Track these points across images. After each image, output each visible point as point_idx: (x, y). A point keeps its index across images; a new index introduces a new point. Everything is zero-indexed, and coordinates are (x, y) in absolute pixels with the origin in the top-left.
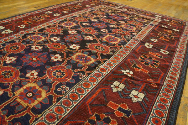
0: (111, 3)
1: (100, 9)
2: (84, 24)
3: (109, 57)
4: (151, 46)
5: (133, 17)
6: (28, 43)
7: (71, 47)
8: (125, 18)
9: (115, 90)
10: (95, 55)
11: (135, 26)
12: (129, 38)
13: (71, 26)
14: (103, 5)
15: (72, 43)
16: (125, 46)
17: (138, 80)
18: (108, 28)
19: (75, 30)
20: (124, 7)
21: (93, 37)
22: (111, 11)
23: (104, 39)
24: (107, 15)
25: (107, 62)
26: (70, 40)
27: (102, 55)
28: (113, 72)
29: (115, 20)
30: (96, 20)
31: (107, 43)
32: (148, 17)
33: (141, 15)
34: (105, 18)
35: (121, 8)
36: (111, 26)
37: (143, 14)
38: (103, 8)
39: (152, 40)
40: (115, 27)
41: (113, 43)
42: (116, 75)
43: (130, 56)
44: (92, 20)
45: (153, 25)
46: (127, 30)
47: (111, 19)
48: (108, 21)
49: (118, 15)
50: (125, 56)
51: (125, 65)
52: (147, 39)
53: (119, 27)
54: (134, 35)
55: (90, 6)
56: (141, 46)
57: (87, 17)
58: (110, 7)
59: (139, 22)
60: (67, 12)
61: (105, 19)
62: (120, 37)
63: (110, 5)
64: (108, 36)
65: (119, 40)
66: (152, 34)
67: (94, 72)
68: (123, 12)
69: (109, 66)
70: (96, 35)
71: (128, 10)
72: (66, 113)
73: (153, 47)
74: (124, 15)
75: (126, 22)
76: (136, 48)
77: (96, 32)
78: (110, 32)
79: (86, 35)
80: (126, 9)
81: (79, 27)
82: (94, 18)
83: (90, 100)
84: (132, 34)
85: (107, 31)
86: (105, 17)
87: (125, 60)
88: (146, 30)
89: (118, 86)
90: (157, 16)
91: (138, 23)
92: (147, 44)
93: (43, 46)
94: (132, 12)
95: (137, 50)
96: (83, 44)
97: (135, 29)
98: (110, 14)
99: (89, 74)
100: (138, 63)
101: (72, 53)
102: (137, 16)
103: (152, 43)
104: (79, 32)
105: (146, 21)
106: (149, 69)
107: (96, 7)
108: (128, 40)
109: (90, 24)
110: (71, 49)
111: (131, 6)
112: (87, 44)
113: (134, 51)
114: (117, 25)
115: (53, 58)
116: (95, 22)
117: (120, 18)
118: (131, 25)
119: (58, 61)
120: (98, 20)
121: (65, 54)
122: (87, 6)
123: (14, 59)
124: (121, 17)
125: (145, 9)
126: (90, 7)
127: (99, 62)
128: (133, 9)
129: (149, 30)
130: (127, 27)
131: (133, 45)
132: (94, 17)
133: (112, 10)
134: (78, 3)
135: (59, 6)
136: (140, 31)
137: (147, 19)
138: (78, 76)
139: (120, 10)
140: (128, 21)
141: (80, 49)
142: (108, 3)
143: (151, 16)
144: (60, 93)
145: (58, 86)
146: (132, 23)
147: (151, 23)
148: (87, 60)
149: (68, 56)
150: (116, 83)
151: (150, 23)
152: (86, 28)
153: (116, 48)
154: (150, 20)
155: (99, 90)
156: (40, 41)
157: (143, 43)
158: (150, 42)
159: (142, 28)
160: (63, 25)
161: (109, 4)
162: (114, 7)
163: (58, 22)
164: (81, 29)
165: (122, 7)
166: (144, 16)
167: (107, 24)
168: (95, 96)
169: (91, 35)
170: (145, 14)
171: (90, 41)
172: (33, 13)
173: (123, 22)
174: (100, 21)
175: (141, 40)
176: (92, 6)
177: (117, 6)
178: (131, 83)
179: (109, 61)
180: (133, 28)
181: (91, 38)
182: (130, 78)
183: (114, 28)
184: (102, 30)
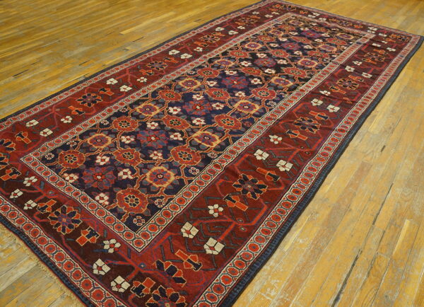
0: (301, 9)
1: (286, 21)
2: (272, 45)
3: (306, 80)
4: (353, 69)
5: (334, 33)
6: (218, 68)
7: (267, 71)
8: (323, 35)
9: (314, 104)
10: (293, 79)
11: (336, 46)
12: (328, 61)
13: (257, 48)
14: (289, 14)
15: (267, 68)
16: (323, 69)
17: (335, 99)
18: (302, 49)
19: (265, 53)
20: (322, 16)
21: (287, 61)
22: (303, 24)
23: (299, 63)
24: (298, 30)
25: (305, 85)
26: (262, 64)
27: (299, 79)
28: (312, 92)
29: (310, 38)
30: (285, 40)
31: (303, 67)
32: (356, 31)
33: (347, 29)
34: (296, 35)
35: (317, 18)
36: (305, 47)
37: (350, 27)
38: (291, 19)
39: (355, 63)
40: (311, 48)
41: (309, 67)
42: (315, 94)
43: (328, 80)
44: (281, 39)
45: (360, 44)
46: (325, 51)
47: (305, 36)
48: (301, 40)
49: (313, 31)
50: (323, 79)
51: (323, 86)
52: (349, 62)
53: (316, 48)
54: (334, 58)
55: (271, 16)
56: (341, 70)
57: (272, 35)
58: (300, 16)
59: (342, 39)
60: (244, 28)
61: (297, 38)
62: (317, 60)
63: (301, 12)
64: (303, 59)
65: (316, 63)
66: (356, 56)
67: (294, 93)
68: (320, 25)
69: (308, 88)
70: (290, 59)
71: (327, 20)
72: (279, 116)
73: (354, 71)
74: (322, 29)
75: (324, 40)
76: (336, 71)
77: (289, 55)
78: (305, 54)
79: (279, 59)
80: (325, 19)
81: (267, 49)
82: (283, 37)
83: (295, 110)
84: (331, 57)
85: (301, 53)
86: (296, 33)
87: (323, 83)
88: (350, 51)
89: (316, 102)
90: (371, 28)
91: (341, 42)
92: (348, 68)
93: (237, 71)
94: (333, 25)
95: (336, 74)
96: (278, 68)
97: (335, 49)
98: (302, 29)
99: (290, 94)
100: (337, 85)
101: (269, 77)
102: (341, 30)
103: (355, 66)
104: (269, 55)
105: (352, 37)
106: (346, 90)
107: (281, 17)
108: (327, 64)
109: (280, 45)
110: (267, 73)
111: (333, 12)
112: (282, 68)
113: (332, 75)
114: (313, 45)
115: (252, 82)
116: (285, 42)
117: (317, 35)
118: (331, 45)
119: (259, 84)
120: (288, 39)
121: (263, 78)
122: (267, 16)
123: (215, 83)
124: (318, 33)
125: (354, 17)
126: (272, 18)
127: (298, 85)
128: (335, 18)
129: (354, 51)
130: (325, 47)
131: (332, 68)
132: (281, 35)
133: (304, 22)
134: (253, 11)
135: (228, 17)
136: (341, 52)
137: (353, 34)
138: (281, 95)
139: (316, 20)
140: (327, 39)
141: (276, 73)
142: (297, 8)
143: (362, 30)
144: (270, 106)
145: (267, 101)
146: (333, 42)
147: (359, 40)
148: (286, 83)
149: (266, 80)
150: (315, 100)
151: (357, 41)
152: (276, 50)
153: (312, 72)
154: (358, 36)
155: (301, 104)
156: (230, 66)
157: (343, 66)
158: (351, 65)
159: (345, 48)
160: (246, 46)
161: (298, 10)
162: (306, 15)
163: (239, 42)
164: (270, 51)
165: (318, 15)
166: (350, 29)
167: (301, 44)
168: (298, 108)
169: (284, 59)
170: (352, 27)
171: (284, 66)
172: (199, 31)
173: (321, 41)
174: (290, 41)
175: (342, 63)
176: (275, 16)
177: (312, 14)
178: (328, 100)
179: (307, 84)
180: (333, 49)
181: (285, 62)
182: (327, 97)
183: (309, 50)
184: (296, 53)
